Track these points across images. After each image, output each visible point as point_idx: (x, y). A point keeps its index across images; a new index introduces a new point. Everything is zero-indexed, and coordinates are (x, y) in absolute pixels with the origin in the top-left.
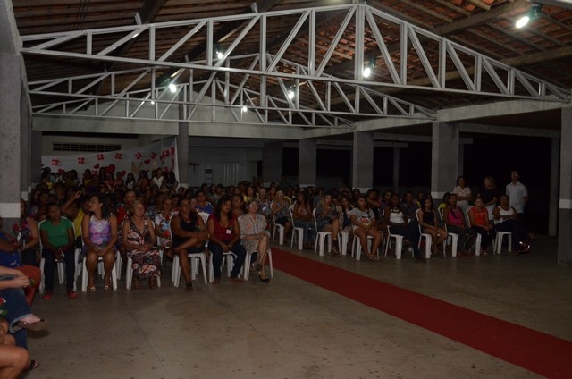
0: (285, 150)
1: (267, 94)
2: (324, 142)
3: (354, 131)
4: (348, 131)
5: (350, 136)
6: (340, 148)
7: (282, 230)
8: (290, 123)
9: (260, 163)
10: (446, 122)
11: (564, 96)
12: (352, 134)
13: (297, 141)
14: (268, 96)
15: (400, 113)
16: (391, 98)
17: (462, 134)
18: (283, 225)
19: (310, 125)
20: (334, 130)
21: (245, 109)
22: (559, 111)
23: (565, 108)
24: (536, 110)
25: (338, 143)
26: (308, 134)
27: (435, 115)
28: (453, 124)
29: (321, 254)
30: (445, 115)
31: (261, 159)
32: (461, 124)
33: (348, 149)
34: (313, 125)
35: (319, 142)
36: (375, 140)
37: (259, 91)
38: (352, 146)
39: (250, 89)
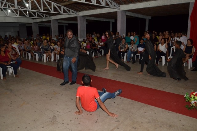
0: (27, 27)
1: (18, 5)
2: (41, 24)
3: (51, 19)
4: (49, 19)
5: (50, 22)
6: (46, 26)
7: (29, 54)
8: (28, 16)
9: (18, 32)
10: (81, 16)
11: (118, 7)
12: (50, 21)
13: (31, 24)
14: (18, 6)
15: (67, 13)
16: (64, 7)
17: (87, 20)
18: (30, 53)
19: (36, 17)
20: (44, 19)
21: (9, 11)
22: (116, 12)
23: (118, 11)
24: (110, 12)
25: (46, 24)
26: (35, 21)
27: (78, 14)
28: (84, 16)
29: (45, 62)
30: (82, 14)
31: (18, 30)
32: (86, 17)
33: (50, 26)
34: (37, 17)
35: (39, 24)
36: (59, 23)
37: (14, 4)
38: (51, 25)
39: (11, 3)
